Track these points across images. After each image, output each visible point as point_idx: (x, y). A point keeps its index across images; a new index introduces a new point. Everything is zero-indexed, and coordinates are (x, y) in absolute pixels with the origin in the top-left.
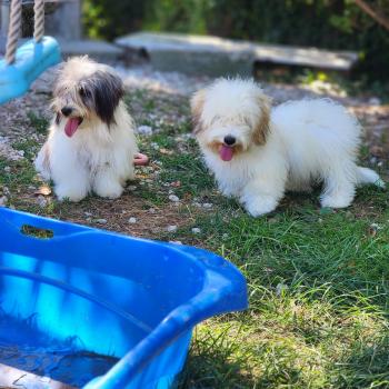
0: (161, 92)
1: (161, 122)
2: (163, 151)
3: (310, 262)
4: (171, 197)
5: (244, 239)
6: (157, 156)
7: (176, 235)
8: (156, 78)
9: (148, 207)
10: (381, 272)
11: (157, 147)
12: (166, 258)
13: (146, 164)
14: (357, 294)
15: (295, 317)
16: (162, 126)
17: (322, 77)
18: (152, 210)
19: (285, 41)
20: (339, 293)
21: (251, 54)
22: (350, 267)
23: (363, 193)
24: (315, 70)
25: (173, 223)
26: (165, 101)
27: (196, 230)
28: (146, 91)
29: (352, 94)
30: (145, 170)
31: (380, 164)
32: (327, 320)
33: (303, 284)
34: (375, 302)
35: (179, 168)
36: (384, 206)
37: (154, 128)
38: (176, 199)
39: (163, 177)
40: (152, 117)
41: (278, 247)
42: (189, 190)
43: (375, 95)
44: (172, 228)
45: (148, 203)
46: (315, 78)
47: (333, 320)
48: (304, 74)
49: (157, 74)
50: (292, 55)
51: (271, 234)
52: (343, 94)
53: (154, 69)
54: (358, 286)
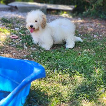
0: (21, 18)
1: (21, 26)
2: (22, 34)
3: (63, 63)
4: (24, 47)
5: (45, 58)
6: (21, 36)
7: (26, 57)
8: (20, 14)
9: (18, 50)
10: (82, 65)
11: (20, 34)
12: (23, 64)
13: (17, 38)
14: (76, 71)
15: (59, 78)
16: (22, 28)
17: (65, 12)
18: (19, 51)
19: (55, 3)
20: (71, 71)
21: (45, 7)
22: (74, 64)
23: (77, 44)
24: (63, 11)
25: (25, 54)
26: (22, 21)
27: (32, 56)
28: (17, 18)
29: (74, 17)
30: (17, 40)
31: (81, 36)
32: (68, 79)
33: (61, 69)
34: (81, 73)
35: (26, 39)
36: (83, 47)
37: (20, 28)
38: (26, 47)
39: (22, 42)
40: (19, 25)
41: (54, 59)
42: (29, 45)
43: (79, 17)
44: (25, 55)
46: (63, 13)
47: (69, 79)
48: (60, 12)
49: (20, 13)
50: (57, 7)
51: (52, 56)
52: (71, 17)
53: (19, 12)
54: (76, 69)
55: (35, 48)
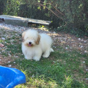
0: (7, 29)
1: (7, 37)
2: (7, 44)
3: (40, 70)
4: (9, 55)
5: (25, 65)
7: (10, 64)
8: (6, 26)
9: (4, 57)
10: (55, 73)
11: (6, 43)
13: (3, 47)
14: (50, 78)
15: (36, 83)
16: (7, 38)
17: (43, 26)
18: (5, 58)
20: (46, 77)
22: (48, 72)
23: (51, 54)
26: (8, 32)
27: (14, 62)
28: (4, 29)
30: (3, 48)
31: (55, 47)
32: (43, 84)
33: (38, 75)
34: (54, 80)
35: (11, 48)
36: (56, 57)
37: (5, 38)
38: (10, 55)
39: (7, 50)
40: (5, 35)
41: (33, 67)
42: (13, 53)
43: (54, 31)
44: (9, 62)
45: (4, 56)
47: (44, 84)
51: (31, 64)
52: (48, 30)
54: (50, 76)
55: (18, 56)
